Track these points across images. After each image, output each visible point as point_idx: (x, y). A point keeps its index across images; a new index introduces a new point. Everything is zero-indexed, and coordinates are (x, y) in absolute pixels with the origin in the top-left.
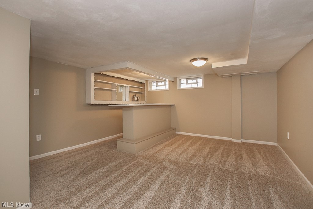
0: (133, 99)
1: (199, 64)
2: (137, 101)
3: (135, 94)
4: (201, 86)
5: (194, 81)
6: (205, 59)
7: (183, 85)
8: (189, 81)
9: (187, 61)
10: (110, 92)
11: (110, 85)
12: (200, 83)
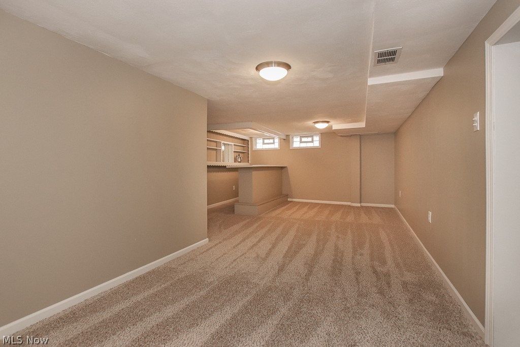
0: (235, 160)
1: (322, 126)
2: (240, 162)
3: (238, 154)
4: (318, 145)
5: (310, 139)
6: (328, 122)
7: (297, 143)
8: (304, 139)
9: (310, 123)
10: (215, 152)
11: (215, 143)
12: (316, 142)
